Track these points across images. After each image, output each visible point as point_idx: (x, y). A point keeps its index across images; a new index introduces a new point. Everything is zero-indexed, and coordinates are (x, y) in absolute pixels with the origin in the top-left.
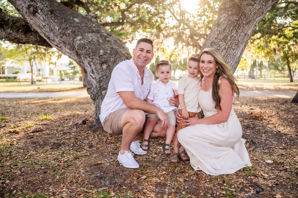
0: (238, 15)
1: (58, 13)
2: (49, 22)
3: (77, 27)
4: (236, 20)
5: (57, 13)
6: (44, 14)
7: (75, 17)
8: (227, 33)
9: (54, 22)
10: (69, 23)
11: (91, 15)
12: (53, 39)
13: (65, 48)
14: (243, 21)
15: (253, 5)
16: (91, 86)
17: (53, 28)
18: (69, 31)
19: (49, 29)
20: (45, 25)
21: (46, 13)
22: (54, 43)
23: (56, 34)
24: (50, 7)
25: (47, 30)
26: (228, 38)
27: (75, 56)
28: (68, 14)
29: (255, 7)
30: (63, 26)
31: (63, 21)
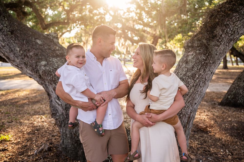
0: (205, 55)
1: (19, 33)
2: (9, 42)
3: (40, 49)
4: (203, 59)
5: (17, 34)
6: (4, 34)
7: (37, 39)
8: (195, 71)
9: (14, 43)
10: (31, 45)
11: (53, 35)
12: (13, 60)
13: (26, 69)
14: (210, 60)
15: (218, 46)
16: (56, 111)
17: (13, 49)
18: (31, 54)
19: (9, 49)
20: (5, 46)
21: (6, 33)
22: (14, 63)
23: (17, 55)
24: (10, 27)
25: (6, 51)
26: (196, 76)
27: (37, 78)
28: (29, 34)
29: (220, 47)
30: (24, 47)
31: (25, 43)
